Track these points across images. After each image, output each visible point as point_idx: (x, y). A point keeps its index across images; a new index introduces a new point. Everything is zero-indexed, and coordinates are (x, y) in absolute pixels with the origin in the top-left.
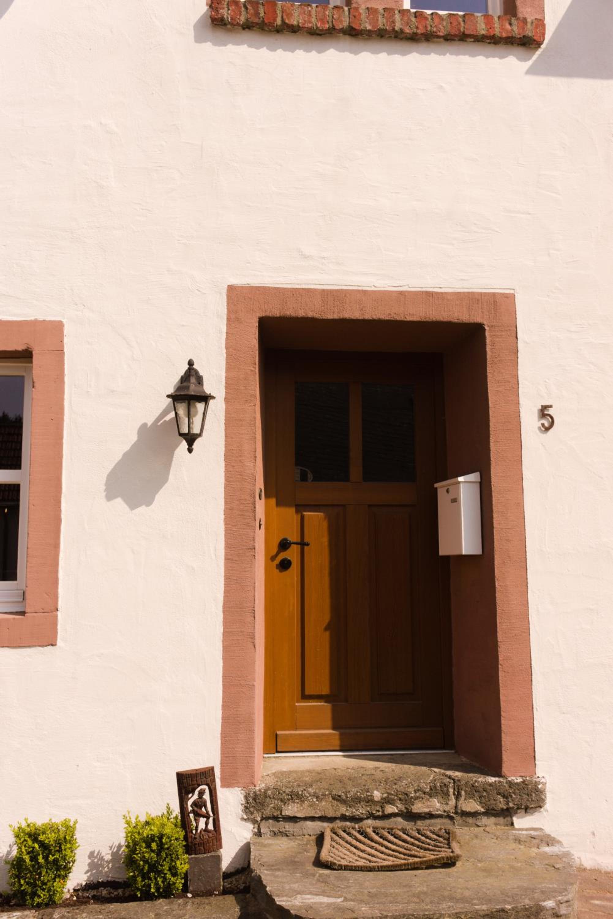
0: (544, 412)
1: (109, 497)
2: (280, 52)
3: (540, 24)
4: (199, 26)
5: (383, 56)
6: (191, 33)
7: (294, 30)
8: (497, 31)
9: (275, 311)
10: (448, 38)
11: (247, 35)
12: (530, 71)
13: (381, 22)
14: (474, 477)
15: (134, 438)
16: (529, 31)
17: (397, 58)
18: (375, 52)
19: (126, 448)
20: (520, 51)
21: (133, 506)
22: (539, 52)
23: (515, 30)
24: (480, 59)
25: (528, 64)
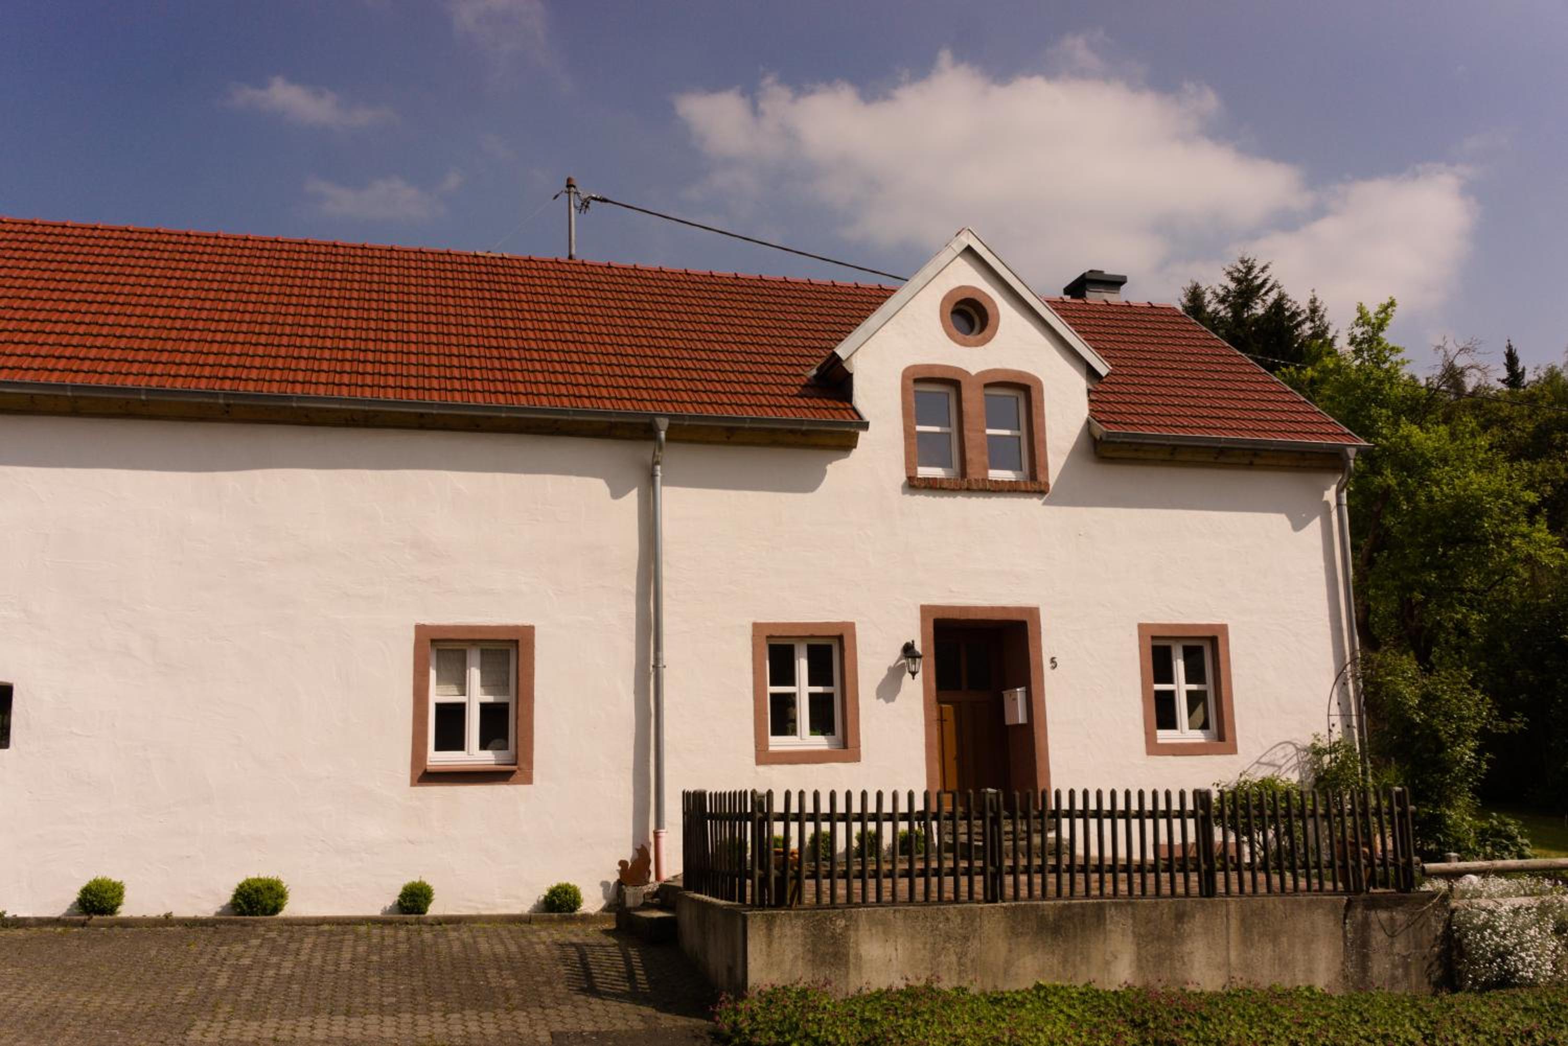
0: (1053, 660)
1: (878, 698)
2: (937, 498)
3: (1047, 484)
4: (904, 487)
5: (981, 499)
6: (900, 490)
7: (944, 489)
8: (1029, 489)
9: (940, 616)
10: (1009, 491)
11: (924, 491)
12: (1044, 504)
13: (981, 486)
14: (1023, 689)
15: (885, 672)
16: (1043, 488)
17: (987, 500)
18: (978, 497)
19: (883, 676)
20: (1039, 495)
21: (887, 701)
22: (1047, 496)
23: (1036, 487)
24: (1022, 500)
25: (1042, 501)
